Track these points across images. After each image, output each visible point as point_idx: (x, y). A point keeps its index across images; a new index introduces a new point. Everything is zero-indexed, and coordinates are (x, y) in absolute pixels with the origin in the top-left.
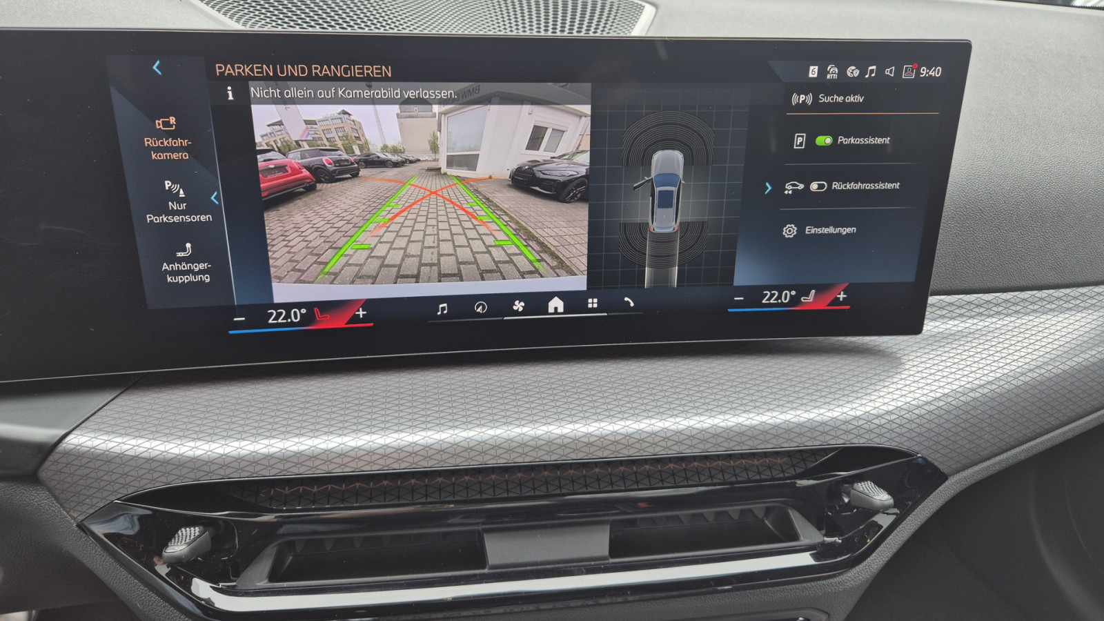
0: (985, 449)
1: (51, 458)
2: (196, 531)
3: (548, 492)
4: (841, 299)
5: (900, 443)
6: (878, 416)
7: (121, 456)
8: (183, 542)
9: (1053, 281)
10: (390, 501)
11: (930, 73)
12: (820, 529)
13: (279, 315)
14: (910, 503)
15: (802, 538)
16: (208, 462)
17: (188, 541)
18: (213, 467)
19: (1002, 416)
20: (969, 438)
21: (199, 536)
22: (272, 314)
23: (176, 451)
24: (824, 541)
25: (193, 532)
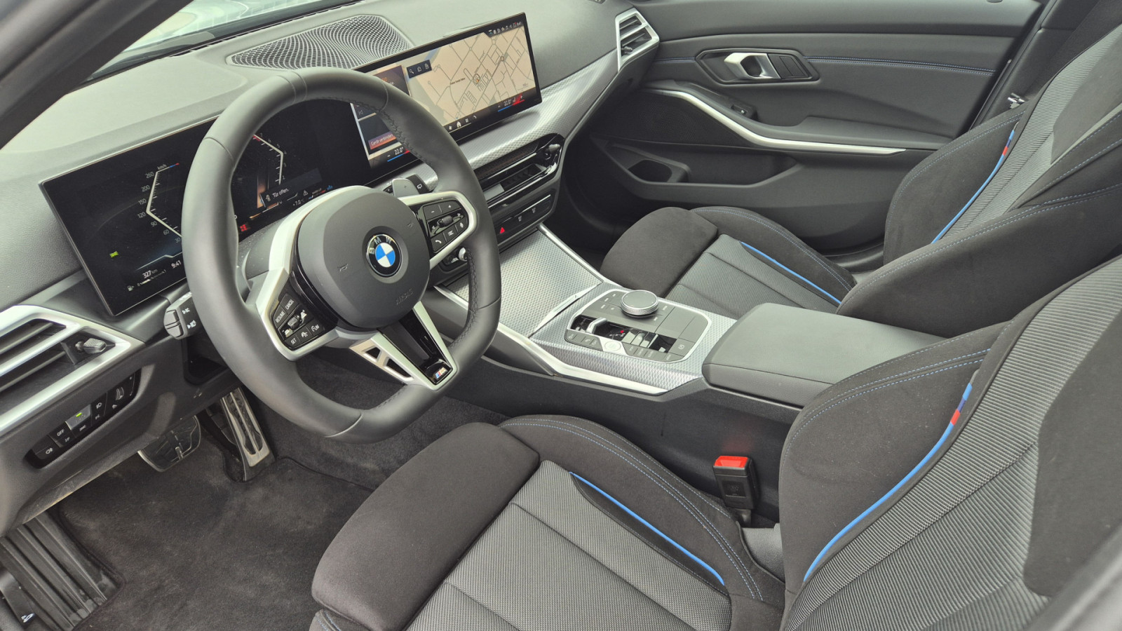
4: (522, 97)
11: (519, 24)
14: (562, 145)
22: (396, 151)
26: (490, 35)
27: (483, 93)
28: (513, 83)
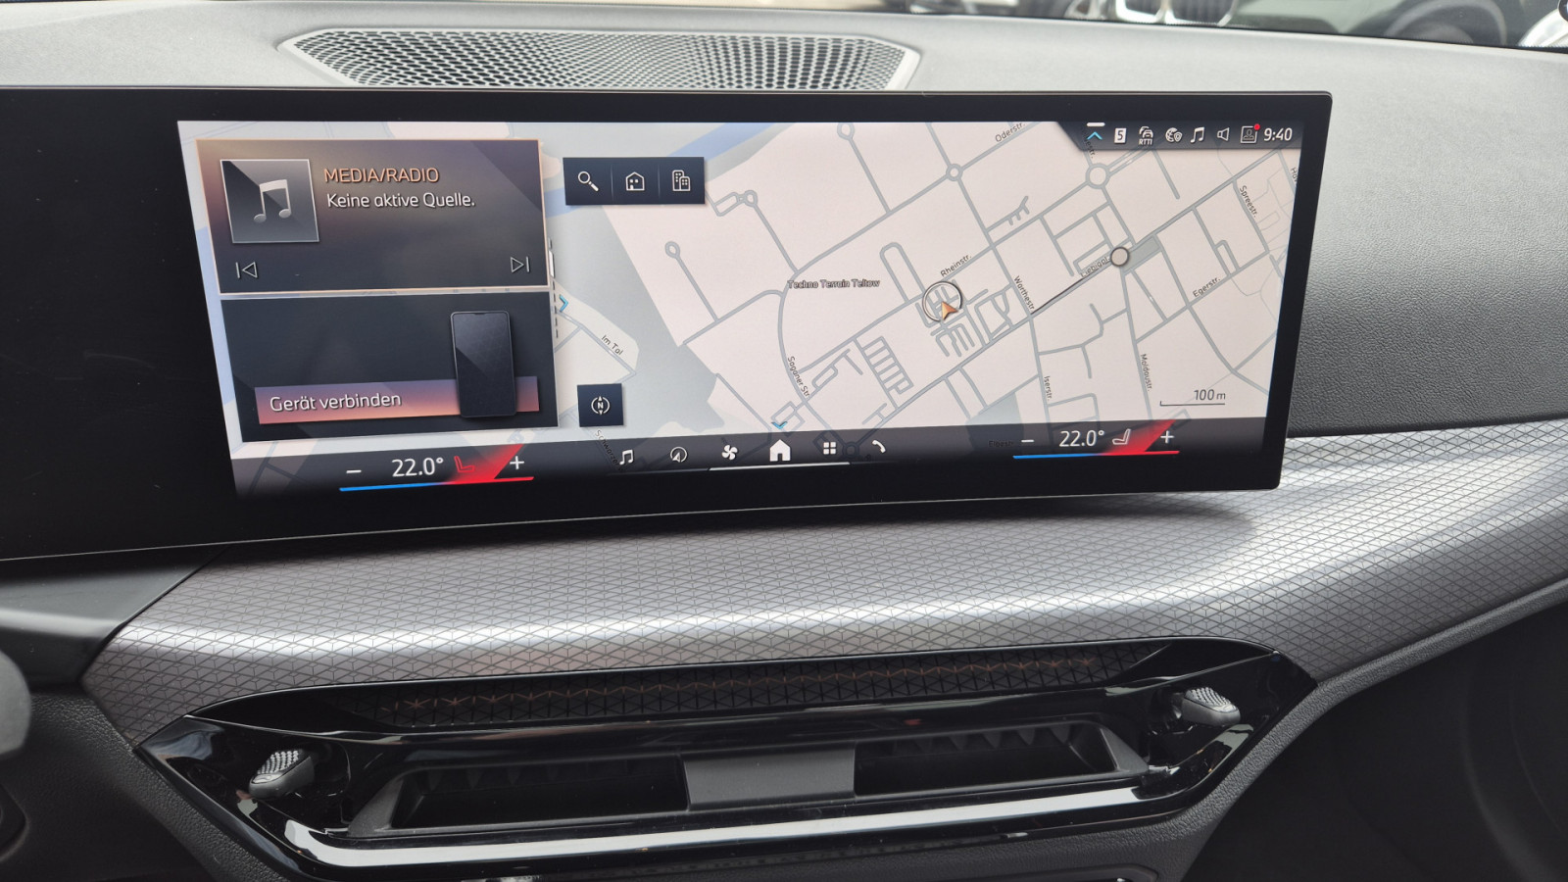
0: (1368, 644)
1: (101, 659)
2: (294, 755)
3: (770, 703)
4: (1167, 441)
5: (1248, 636)
6: (1217, 599)
7: (194, 655)
8: (277, 769)
9: (1461, 417)
10: (557, 716)
11: (1277, 136)
12: (1142, 755)
13: (407, 466)
14: (1268, 717)
15: (1118, 767)
16: (310, 662)
17: (283, 768)
18: (318, 669)
19: (1390, 599)
20: (1345, 629)
21: (298, 763)
22: (398, 464)
23: (268, 647)
24: (1149, 771)
25: (290, 756)
26: (1083, 141)
27: (959, 367)
28: (1144, 371)
